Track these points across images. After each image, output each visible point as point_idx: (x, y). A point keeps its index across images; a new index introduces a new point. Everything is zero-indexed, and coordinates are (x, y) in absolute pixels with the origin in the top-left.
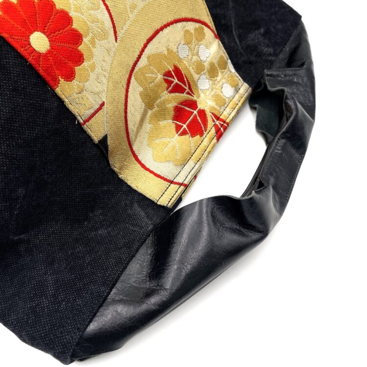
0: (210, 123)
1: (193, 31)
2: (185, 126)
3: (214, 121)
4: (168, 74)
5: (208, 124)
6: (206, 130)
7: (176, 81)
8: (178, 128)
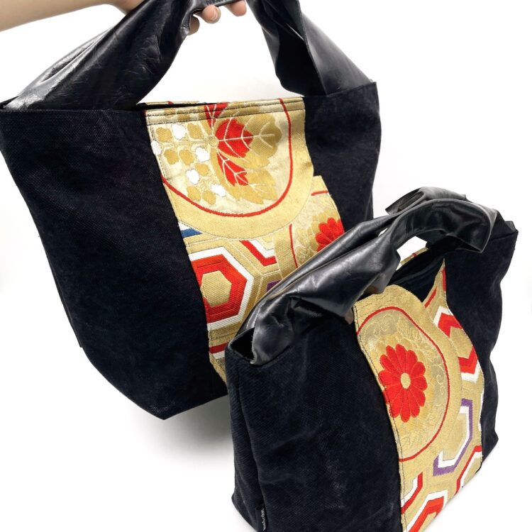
0: (219, 121)
2: (242, 138)
3: (214, 120)
4: (243, 183)
7: (236, 174)
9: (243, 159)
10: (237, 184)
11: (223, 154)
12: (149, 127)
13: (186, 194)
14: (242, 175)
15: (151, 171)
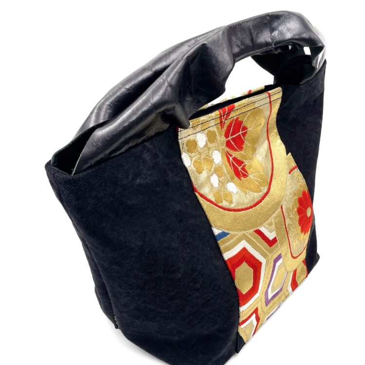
0: (227, 122)
1: (224, 201)
2: (240, 133)
3: (224, 123)
4: (245, 176)
5: (228, 124)
6: (234, 120)
7: (240, 168)
8: (244, 134)
9: (242, 152)
10: (242, 178)
11: (229, 150)
12: (180, 141)
13: (213, 199)
14: (243, 169)
15: (185, 184)
